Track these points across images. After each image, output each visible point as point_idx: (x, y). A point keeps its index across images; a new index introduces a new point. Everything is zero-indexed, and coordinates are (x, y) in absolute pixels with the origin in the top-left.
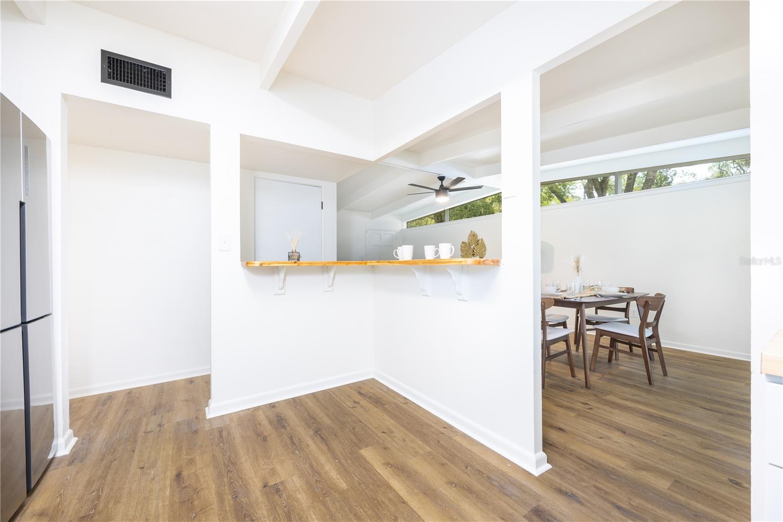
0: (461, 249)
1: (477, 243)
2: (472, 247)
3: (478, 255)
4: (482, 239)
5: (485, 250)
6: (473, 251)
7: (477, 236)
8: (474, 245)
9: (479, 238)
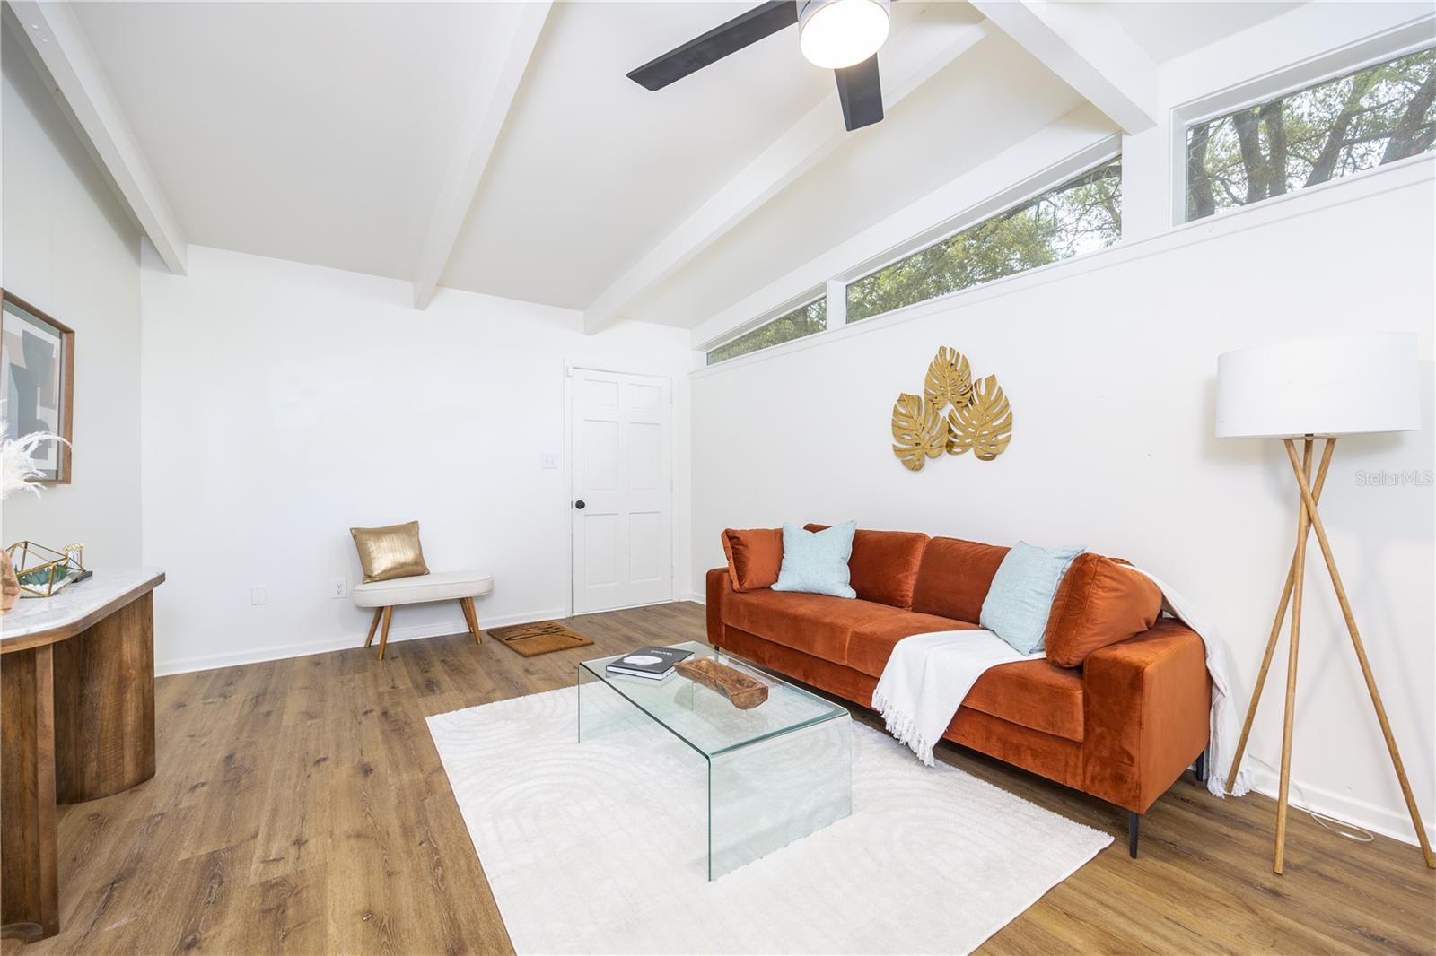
0: (895, 425)
1: (966, 397)
2: (944, 414)
3: (970, 445)
4: (991, 381)
5: (1007, 426)
6: (950, 431)
7: (966, 365)
8: (950, 407)
9: (978, 372)
